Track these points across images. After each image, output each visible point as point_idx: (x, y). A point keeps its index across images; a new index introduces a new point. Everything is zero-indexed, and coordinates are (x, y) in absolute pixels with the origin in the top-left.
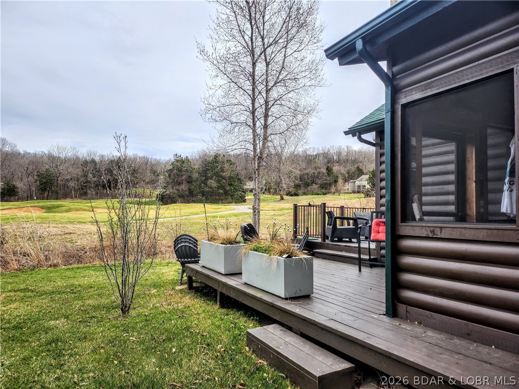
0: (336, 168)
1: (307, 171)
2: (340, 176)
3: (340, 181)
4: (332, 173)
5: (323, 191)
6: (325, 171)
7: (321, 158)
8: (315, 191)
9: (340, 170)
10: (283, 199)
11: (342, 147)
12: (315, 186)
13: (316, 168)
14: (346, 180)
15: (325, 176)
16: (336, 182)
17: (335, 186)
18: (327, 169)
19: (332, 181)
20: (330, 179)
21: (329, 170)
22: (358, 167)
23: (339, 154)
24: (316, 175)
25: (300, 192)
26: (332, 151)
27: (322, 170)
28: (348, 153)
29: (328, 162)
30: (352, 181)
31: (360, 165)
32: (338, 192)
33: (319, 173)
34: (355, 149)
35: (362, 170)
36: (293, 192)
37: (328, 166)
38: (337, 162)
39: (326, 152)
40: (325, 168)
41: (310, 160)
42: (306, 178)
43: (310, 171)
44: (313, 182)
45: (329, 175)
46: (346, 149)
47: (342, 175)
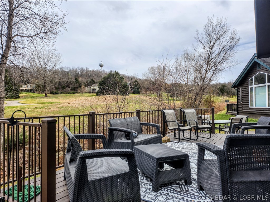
0: (80, 79)
1: (63, 80)
2: (82, 83)
3: (83, 86)
4: (78, 82)
5: (73, 91)
6: (74, 80)
7: (72, 73)
8: (68, 92)
9: (83, 80)
10: (47, 96)
11: (84, 68)
12: (68, 89)
13: (69, 79)
14: (86, 86)
15: (74, 83)
16: (80, 86)
17: (80, 89)
18: (75, 79)
19: (78, 86)
20: (77, 85)
21: (76, 80)
22: (92, 79)
23: (82, 71)
24: (69, 82)
25: (59, 92)
26: (78, 70)
27: (72, 79)
28: (87, 71)
29: (76, 76)
30: (89, 86)
31: (93, 78)
32: (82, 92)
33: (71, 81)
34: (90, 70)
35: (94, 81)
36: (55, 92)
37: (76, 78)
38: (81, 76)
39: (75, 70)
40: (74, 79)
41: (65, 74)
42: (63, 84)
43: (65, 80)
44: (67, 86)
45: (76, 83)
46: (86, 69)
47: (84, 83)
